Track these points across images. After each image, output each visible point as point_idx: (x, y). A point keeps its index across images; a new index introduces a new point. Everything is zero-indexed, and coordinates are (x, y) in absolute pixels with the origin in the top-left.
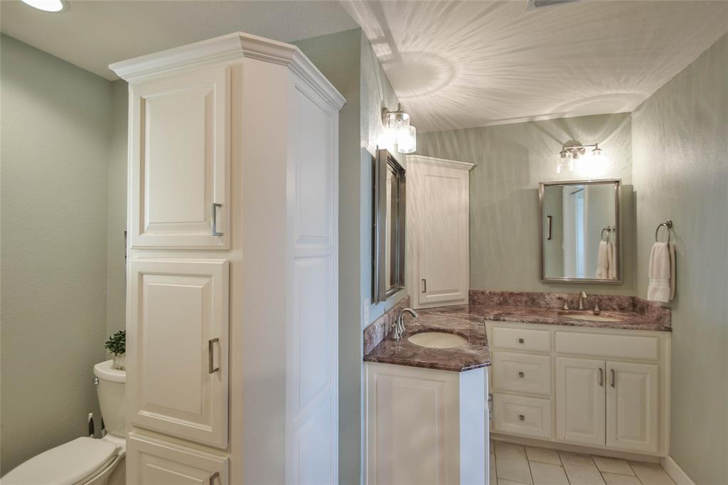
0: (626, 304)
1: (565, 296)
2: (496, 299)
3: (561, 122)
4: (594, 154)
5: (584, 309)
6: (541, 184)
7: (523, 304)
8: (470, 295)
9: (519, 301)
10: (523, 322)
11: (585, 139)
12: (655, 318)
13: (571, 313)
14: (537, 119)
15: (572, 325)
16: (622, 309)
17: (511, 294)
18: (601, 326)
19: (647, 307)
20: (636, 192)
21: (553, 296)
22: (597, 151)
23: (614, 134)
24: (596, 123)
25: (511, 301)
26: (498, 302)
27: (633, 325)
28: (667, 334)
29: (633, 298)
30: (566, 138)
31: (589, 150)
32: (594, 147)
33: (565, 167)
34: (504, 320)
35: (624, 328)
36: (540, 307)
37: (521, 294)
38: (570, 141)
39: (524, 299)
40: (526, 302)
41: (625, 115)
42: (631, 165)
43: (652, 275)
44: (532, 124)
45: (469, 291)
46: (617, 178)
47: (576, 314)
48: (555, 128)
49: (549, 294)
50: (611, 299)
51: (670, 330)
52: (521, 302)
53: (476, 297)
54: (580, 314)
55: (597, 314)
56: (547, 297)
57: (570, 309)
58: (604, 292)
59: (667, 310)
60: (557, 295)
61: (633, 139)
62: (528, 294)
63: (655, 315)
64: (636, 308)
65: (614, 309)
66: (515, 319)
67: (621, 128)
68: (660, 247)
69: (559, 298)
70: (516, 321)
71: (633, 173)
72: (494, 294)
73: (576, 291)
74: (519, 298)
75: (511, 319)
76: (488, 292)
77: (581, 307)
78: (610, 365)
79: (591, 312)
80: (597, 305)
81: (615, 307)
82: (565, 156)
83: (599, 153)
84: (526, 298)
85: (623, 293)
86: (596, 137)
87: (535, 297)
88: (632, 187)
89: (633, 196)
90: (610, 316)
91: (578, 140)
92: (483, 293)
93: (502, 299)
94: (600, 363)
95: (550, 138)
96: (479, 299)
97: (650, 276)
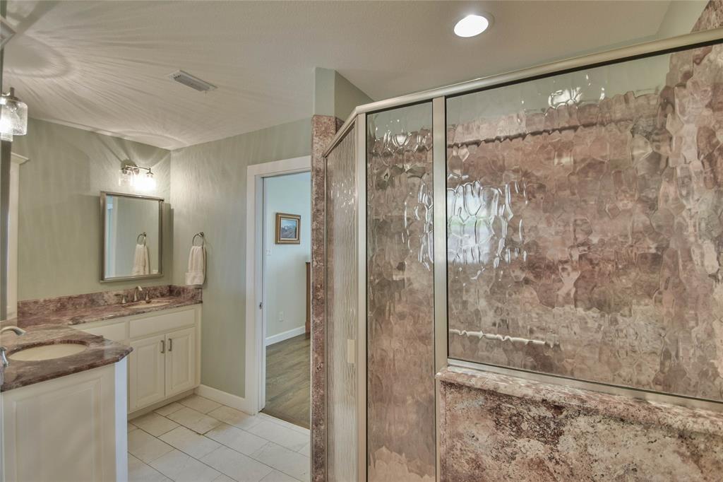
0: (165, 292)
1: (121, 292)
2: (52, 307)
3: (120, 140)
4: (148, 176)
5: (138, 300)
6: (101, 192)
7: (83, 306)
8: (18, 307)
9: (78, 304)
10: (103, 319)
11: (139, 162)
12: (190, 296)
13: (129, 306)
14: (99, 132)
15: (144, 312)
16: (163, 295)
17: (70, 298)
18: (163, 309)
19: (183, 291)
20: (173, 210)
21: (111, 293)
22: (150, 175)
23: (159, 163)
24: (147, 151)
25: (69, 306)
26: (55, 309)
27: (180, 304)
28: (200, 305)
29: (170, 287)
30: (124, 157)
31: (143, 172)
32: (148, 171)
33: (124, 182)
34: (84, 322)
35: (178, 307)
36: (100, 306)
37: (81, 297)
38: (127, 160)
39: (84, 300)
40: (86, 304)
41: (167, 151)
42: (169, 189)
43: (192, 268)
44: (93, 134)
45: (18, 303)
46: (161, 197)
47: (133, 305)
48: (114, 145)
49: (107, 293)
50: (155, 289)
51: (201, 302)
52: (80, 304)
53: (26, 309)
54: (136, 305)
55: (148, 302)
56: (106, 296)
57: (127, 302)
58: (150, 285)
59: (200, 290)
60: (115, 293)
61: (171, 170)
62: (87, 296)
63: (190, 295)
64: (173, 293)
65: (157, 297)
66: (94, 319)
67: (164, 159)
68: (197, 249)
69: (117, 295)
70: (96, 321)
71: (171, 195)
72: (50, 301)
73: (131, 287)
74: (78, 301)
75: (91, 319)
76: (42, 300)
77: (136, 299)
78: (168, 336)
79: (144, 302)
80: (147, 295)
81: (159, 295)
82: (126, 173)
83: (152, 176)
84: (85, 300)
85: (163, 283)
86: (147, 162)
87: (94, 297)
88: (170, 205)
89: (171, 212)
90: (158, 302)
91: (134, 160)
92: (36, 302)
93: (59, 305)
94: (161, 337)
95: (110, 153)
96: (30, 310)
97: (189, 268)
